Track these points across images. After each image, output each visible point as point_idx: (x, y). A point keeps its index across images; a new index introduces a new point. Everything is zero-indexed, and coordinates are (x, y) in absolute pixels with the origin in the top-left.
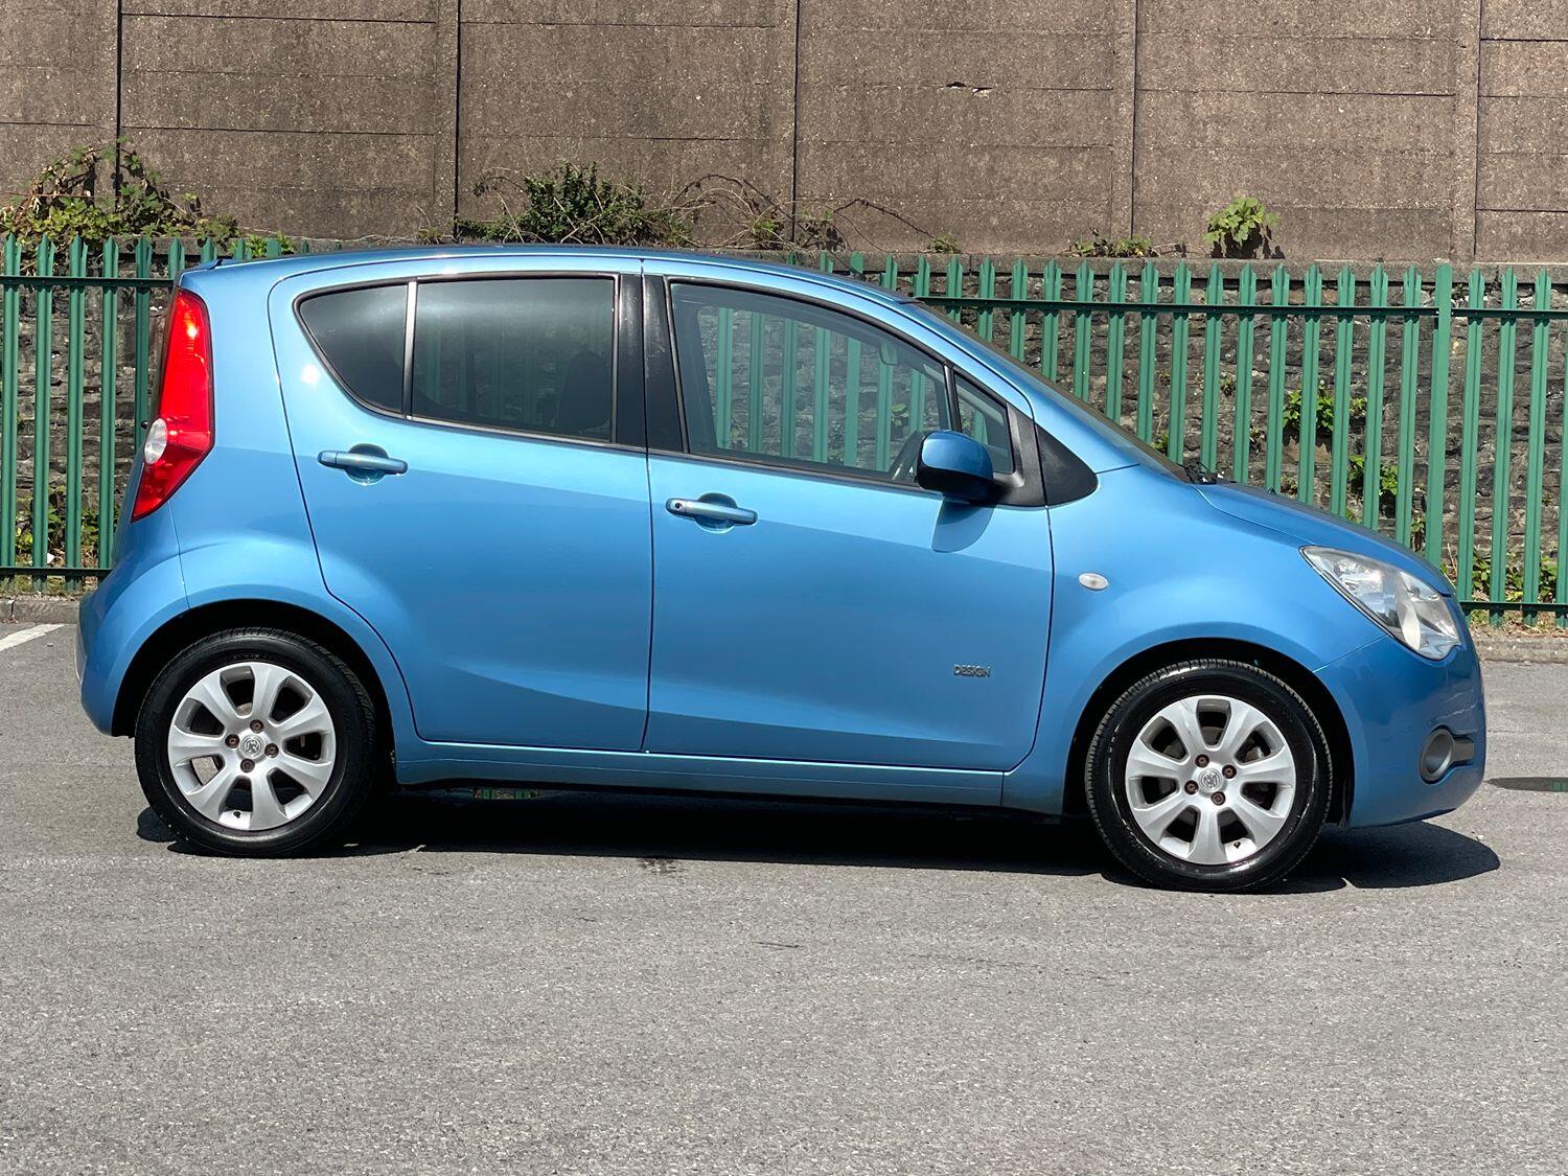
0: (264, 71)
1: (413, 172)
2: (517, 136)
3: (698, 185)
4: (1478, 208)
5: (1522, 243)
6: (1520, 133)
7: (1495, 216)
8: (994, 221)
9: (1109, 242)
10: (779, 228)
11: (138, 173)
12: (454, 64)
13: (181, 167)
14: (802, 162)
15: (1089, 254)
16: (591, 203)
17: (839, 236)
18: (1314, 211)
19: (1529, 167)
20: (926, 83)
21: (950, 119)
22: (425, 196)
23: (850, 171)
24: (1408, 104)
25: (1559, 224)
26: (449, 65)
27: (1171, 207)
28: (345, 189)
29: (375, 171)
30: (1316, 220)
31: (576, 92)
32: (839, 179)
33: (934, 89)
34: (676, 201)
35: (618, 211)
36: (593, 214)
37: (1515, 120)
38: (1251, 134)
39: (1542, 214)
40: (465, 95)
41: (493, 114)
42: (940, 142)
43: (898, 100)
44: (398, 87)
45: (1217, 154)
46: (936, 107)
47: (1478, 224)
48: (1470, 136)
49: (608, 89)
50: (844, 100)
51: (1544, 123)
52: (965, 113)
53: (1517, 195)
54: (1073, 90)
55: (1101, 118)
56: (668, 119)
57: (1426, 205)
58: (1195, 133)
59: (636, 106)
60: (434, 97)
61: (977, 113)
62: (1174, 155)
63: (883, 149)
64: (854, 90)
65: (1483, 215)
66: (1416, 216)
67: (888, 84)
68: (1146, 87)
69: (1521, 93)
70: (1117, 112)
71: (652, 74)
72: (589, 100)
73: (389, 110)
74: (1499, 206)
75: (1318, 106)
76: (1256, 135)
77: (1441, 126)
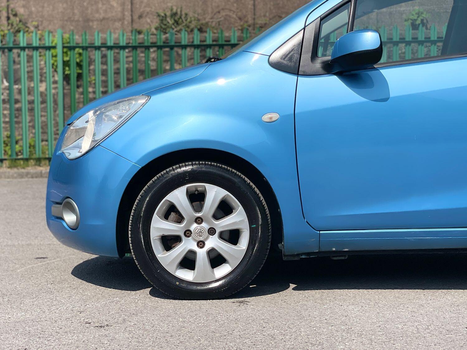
1: (116, 12)
3: (219, 12)
10: (249, 26)
11: (15, 15)
13: (31, 13)
14: (256, 2)
16: (180, 20)
22: (120, 20)
23: (274, 5)
28: (91, 19)
29: (102, 12)
32: (270, 8)
34: (212, 18)
35: (190, 22)
36: (181, 24)
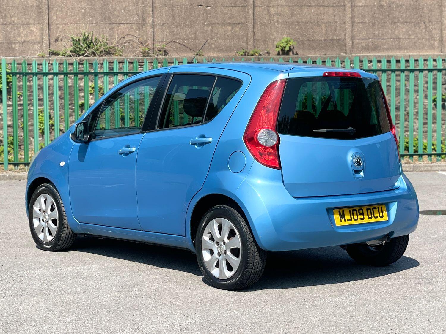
1: (35, 36)
2: (67, 24)
3: (124, 38)
4: (353, 39)
5: (365, 48)
6: (363, 16)
7: (357, 41)
8: (213, 46)
9: (248, 51)
10: (149, 50)
12: (47, 2)
14: (155, 30)
15: (242, 55)
16: (92, 44)
17: (167, 52)
18: (306, 41)
19: (366, 26)
20: (191, 5)
21: (199, 16)
22: (39, 43)
23: (170, 32)
24: (331, 9)
25: (375, 42)
26: (45, 3)
27: (265, 40)
28: (14, 41)
29: (23, 36)
30: (307, 43)
31: (85, 10)
32: (166, 35)
33: (194, 7)
34: (118, 43)
35: (100, 46)
36: (93, 47)
37: (362, 13)
38: (287, 18)
39: (370, 40)
40: (51, 12)
41: (59, 17)
42: (196, 23)
43: (183, 11)
44: (29, 9)
45: (278, 24)
46: (195, 12)
47: (353, 43)
48: (350, 17)
49: (95, 9)
50: (167, 11)
51: (370, 13)
52: (203, 14)
53: (363, 34)
54: (235, 6)
55: (243, 14)
56: (114, 18)
57: (338, 38)
58: (271, 18)
59: (104, 14)
60: (41, 12)
61: (207, 14)
62: (265, 25)
63: (179, 25)
64: (170, 8)
65: (354, 40)
66: (335, 41)
67: (180, 6)
68: (256, 5)
69: (363, 5)
70: (248, 13)
71: (108, 4)
72: (89, 12)
73: (27, 17)
74: (358, 38)
75: (306, 10)
76: (289, 19)
77: (341, 15)
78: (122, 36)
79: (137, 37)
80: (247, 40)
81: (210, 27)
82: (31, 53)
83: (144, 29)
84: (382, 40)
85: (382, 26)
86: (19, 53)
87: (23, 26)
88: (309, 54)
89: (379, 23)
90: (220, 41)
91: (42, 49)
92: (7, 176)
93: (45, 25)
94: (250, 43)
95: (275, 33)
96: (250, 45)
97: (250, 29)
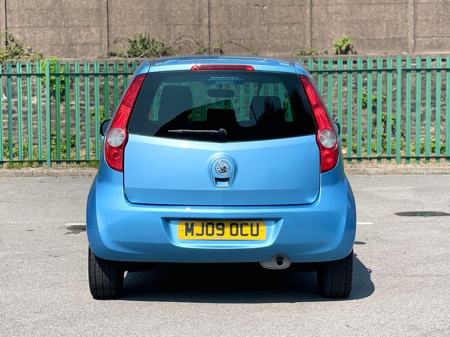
0: (50, 9)
1: (95, 38)
2: (126, 26)
3: (180, 38)
4: (415, 37)
5: (429, 47)
6: (427, 14)
7: (420, 39)
8: (270, 46)
9: (305, 51)
10: (205, 51)
11: (13, 41)
12: (106, 4)
13: (25, 38)
14: (211, 30)
15: (299, 55)
16: (148, 45)
17: (223, 52)
18: (366, 39)
19: (430, 24)
20: (248, 5)
21: (255, 16)
22: (99, 44)
23: (226, 32)
24: (393, 6)
25: (440, 40)
26: (104, 5)
27: (323, 40)
28: (75, 43)
29: (83, 38)
30: (366, 42)
31: (143, 12)
33: (250, 7)
34: (174, 43)
35: (156, 47)
36: (149, 48)
37: (426, 10)
38: (346, 17)
39: (434, 38)
40: (110, 14)
41: (118, 19)
42: (252, 23)
43: (240, 11)
44: (90, 12)
45: (336, 23)
46: (251, 12)
47: (415, 42)
48: (412, 15)
49: (152, 11)
50: (223, 11)
51: (434, 11)
52: (260, 14)
53: (427, 32)
54: (292, 6)
55: (301, 14)
56: (171, 19)
57: (399, 36)
58: (329, 17)
59: (161, 15)
60: (100, 15)
61: (263, 14)
62: (323, 24)
63: (235, 25)
64: (226, 8)
65: (417, 39)
66: (396, 40)
67: (236, 6)
68: (314, 4)
69: (427, 2)
70: (305, 12)
71: (165, 6)
72: (147, 14)
73: (87, 19)
74: (421, 36)
75: (366, 8)
76: (348, 17)
77: (403, 12)
78: (179, 37)
79: (193, 38)
80: (304, 40)
81: (267, 27)
82: (91, 54)
83: (200, 29)
84: (448, 38)
85: (447, 23)
86: (80, 55)
87: (83, 28)
88: (369, 53)
89: (444, 20)
90: (276, 41)
91: (101, 51)
92: (45, 172)
93: (105, 27)
94: (307, 43)
95: (333, 32)
96: (307, 44)
97: (308, 29)
